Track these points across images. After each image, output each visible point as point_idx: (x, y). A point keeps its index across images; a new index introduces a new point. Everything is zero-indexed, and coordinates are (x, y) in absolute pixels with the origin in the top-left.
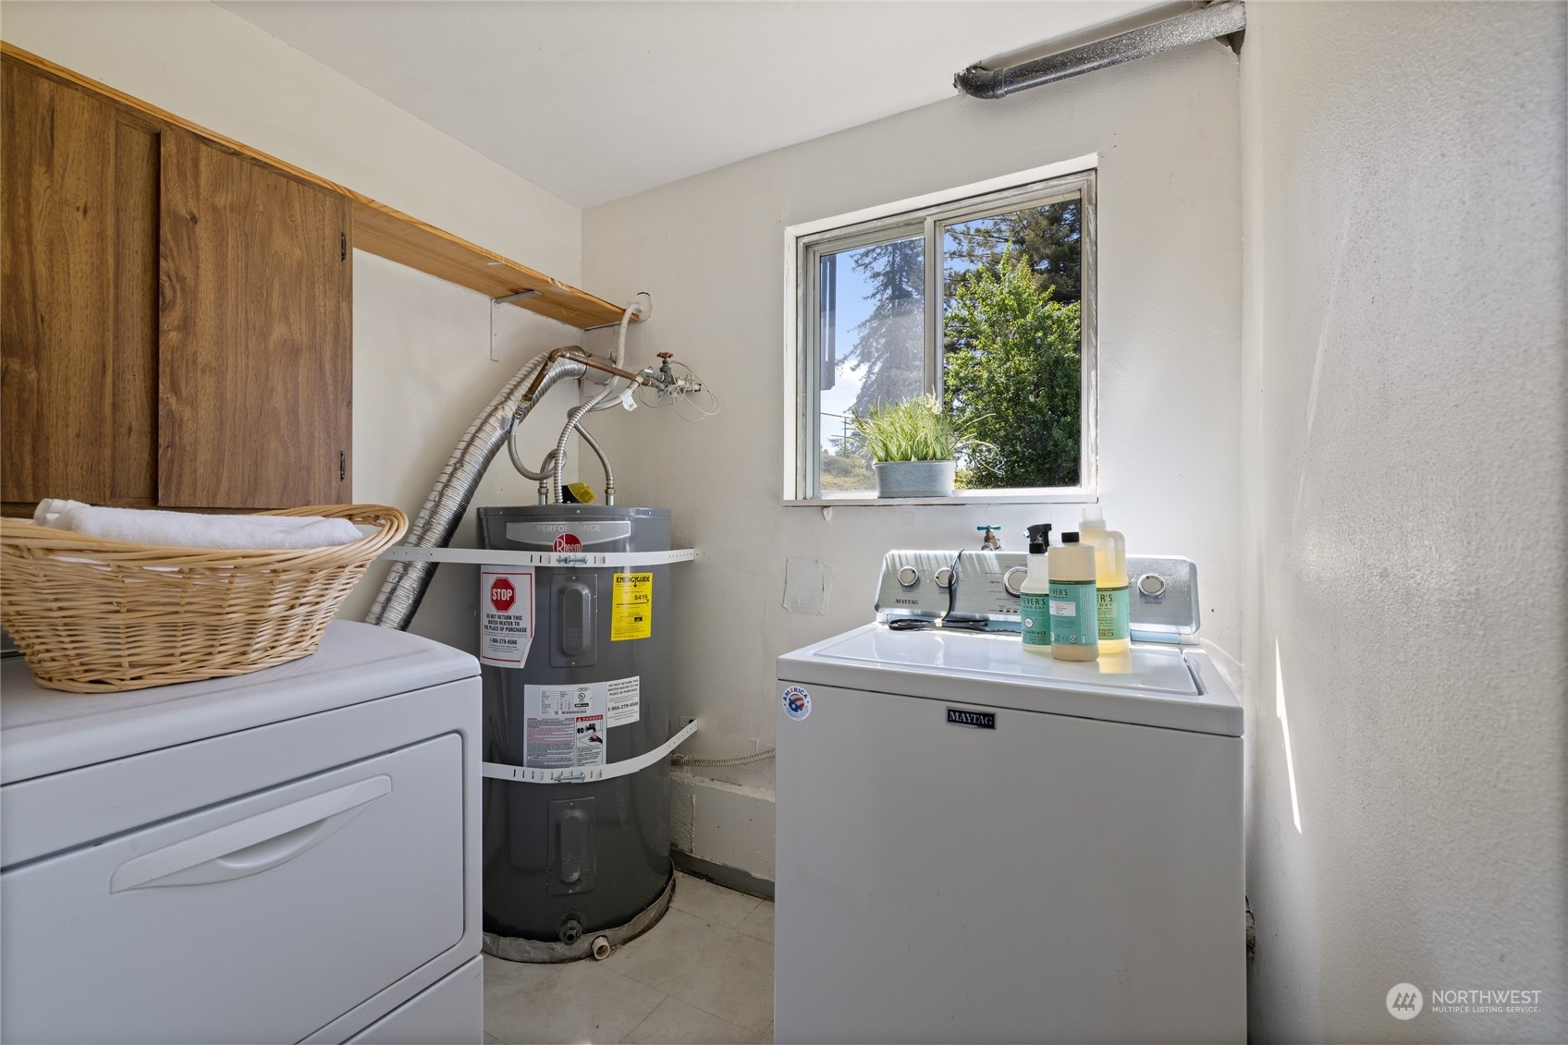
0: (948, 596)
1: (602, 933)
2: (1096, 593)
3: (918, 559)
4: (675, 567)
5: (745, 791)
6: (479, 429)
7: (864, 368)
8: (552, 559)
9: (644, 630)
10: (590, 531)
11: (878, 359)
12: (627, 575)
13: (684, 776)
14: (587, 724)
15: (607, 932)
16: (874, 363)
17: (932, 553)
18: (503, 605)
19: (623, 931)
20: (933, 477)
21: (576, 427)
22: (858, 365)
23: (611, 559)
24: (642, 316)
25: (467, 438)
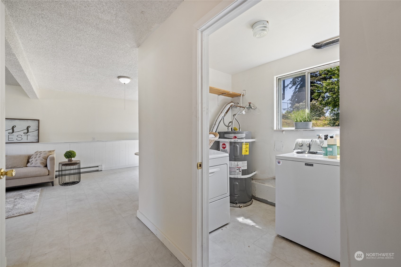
0: (309, 148)
1: (241, 204)
2: (337, 147)
3: (302, 141)
4: (252, 142)
5: (266, 185)
6: (218, 118)
7: (294, 88)
8: (233, 140)
9: (248, 153)
10: (238, 135)
11: (298, 84)
12: (244, 143)
13: (254, 182)
14: (238, 168)
15: (242, 204)
16: (297, 86)
17: (305, 140)
18: (224, 148)
19: (245, 205)
20: (307, 125)
21: (235, 118)
22: (292, 87)
23: (242, 141)
24: (244, 95)
25: (216, 120)
